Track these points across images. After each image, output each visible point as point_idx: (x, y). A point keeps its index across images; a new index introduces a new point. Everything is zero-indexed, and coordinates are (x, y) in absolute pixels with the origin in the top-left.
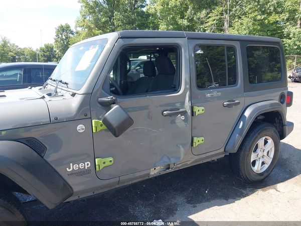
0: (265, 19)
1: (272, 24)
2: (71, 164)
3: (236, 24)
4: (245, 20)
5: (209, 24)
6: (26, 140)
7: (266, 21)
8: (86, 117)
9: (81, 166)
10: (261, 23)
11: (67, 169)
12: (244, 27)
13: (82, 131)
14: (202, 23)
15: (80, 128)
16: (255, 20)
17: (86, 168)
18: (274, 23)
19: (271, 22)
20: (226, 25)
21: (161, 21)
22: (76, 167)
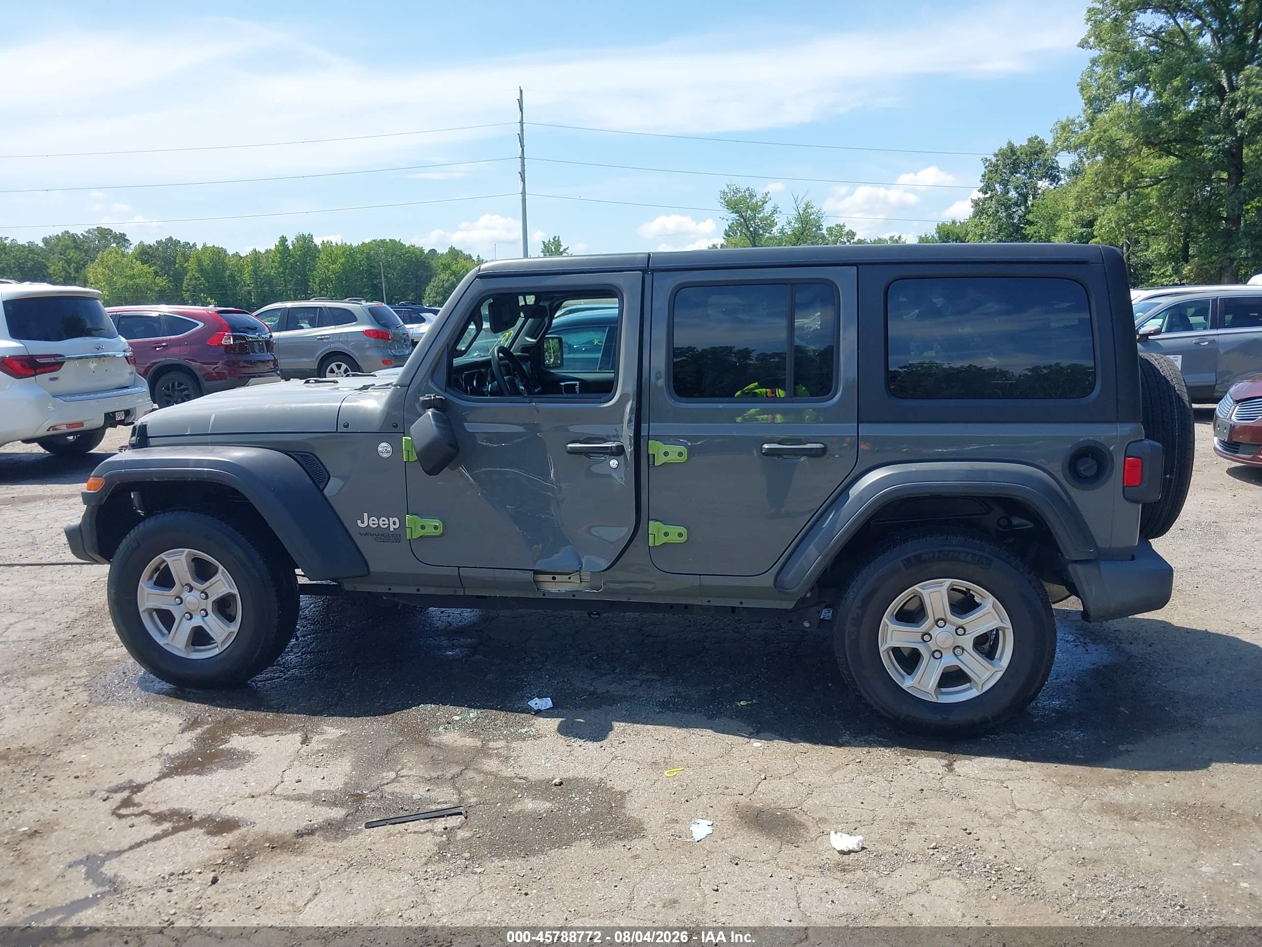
2: (366, 515)
6: (302, 456)
8: (395, 430)
9: (383, 522)
11: (359, 522)
13: (385, 456)
15: (384, 448)
17: (392, 529)
22: (373, 522)
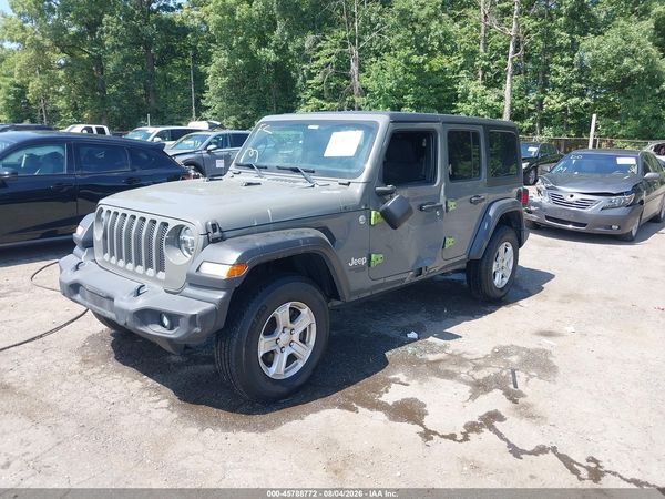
0: (424, 63)
1: (437, 73)
3: (374, 67)
4: (390, 61)
5: (321, 62)
7: (427, 66)
8: (366, 208)
10: (418, 69)
12: (387, 75)
14: (306, 60)
16: (407, 63)
18: (441, 71)
19: (435, 69)
20: (354, 67)
21: (215, 46)
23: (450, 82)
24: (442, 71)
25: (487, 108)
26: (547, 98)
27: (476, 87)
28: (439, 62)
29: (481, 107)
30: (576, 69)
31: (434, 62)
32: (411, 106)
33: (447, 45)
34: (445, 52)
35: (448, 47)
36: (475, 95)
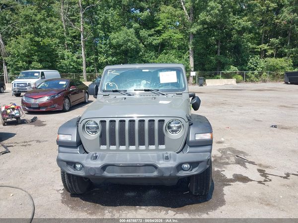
7: (41, 43)
10: (38, 44)
19: (46, 44)
23: (54, 50)
24: (49, 45)
25: (74, 62)
26: (99, 58)
27: (67, 53)
28: (47, 41)
29: (71, 61)
30: (108, 46)
31: (44, 41)
32: (37, 61)
33: (49, 33)
34: (49, 37)
35: (50, 34)
36: (68, 56)
